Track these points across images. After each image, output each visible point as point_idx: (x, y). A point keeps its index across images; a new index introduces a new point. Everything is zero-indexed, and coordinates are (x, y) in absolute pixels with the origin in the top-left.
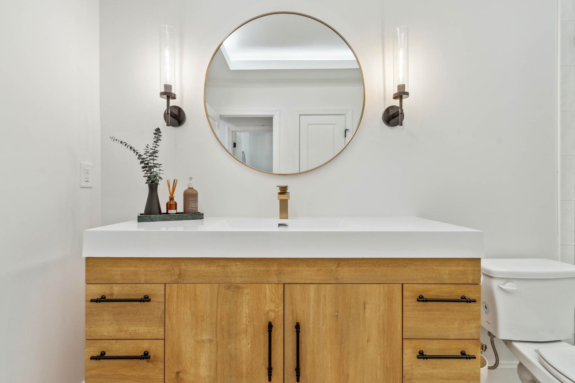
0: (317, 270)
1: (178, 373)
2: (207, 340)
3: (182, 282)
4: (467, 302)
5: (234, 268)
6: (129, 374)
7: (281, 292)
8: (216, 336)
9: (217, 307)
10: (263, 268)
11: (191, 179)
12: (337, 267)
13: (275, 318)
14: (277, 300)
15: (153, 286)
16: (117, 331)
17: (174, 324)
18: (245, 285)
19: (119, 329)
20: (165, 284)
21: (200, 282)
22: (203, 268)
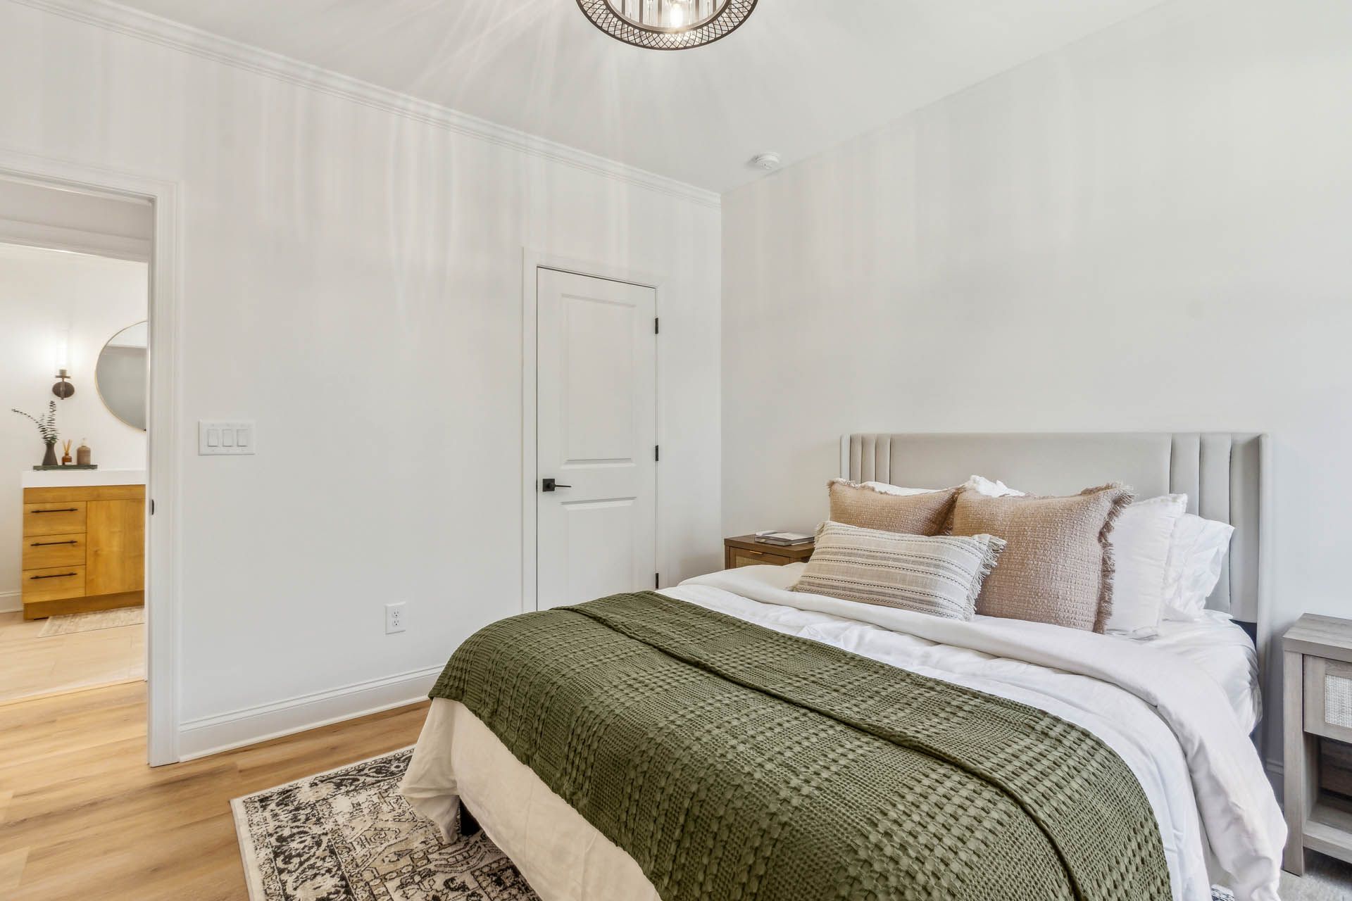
1: (96, 551)
6: (58, 551)
11: (84, 439)
15: (77, 503)
17: (93, 524)
19: (50, 529)
20: (88, 501)
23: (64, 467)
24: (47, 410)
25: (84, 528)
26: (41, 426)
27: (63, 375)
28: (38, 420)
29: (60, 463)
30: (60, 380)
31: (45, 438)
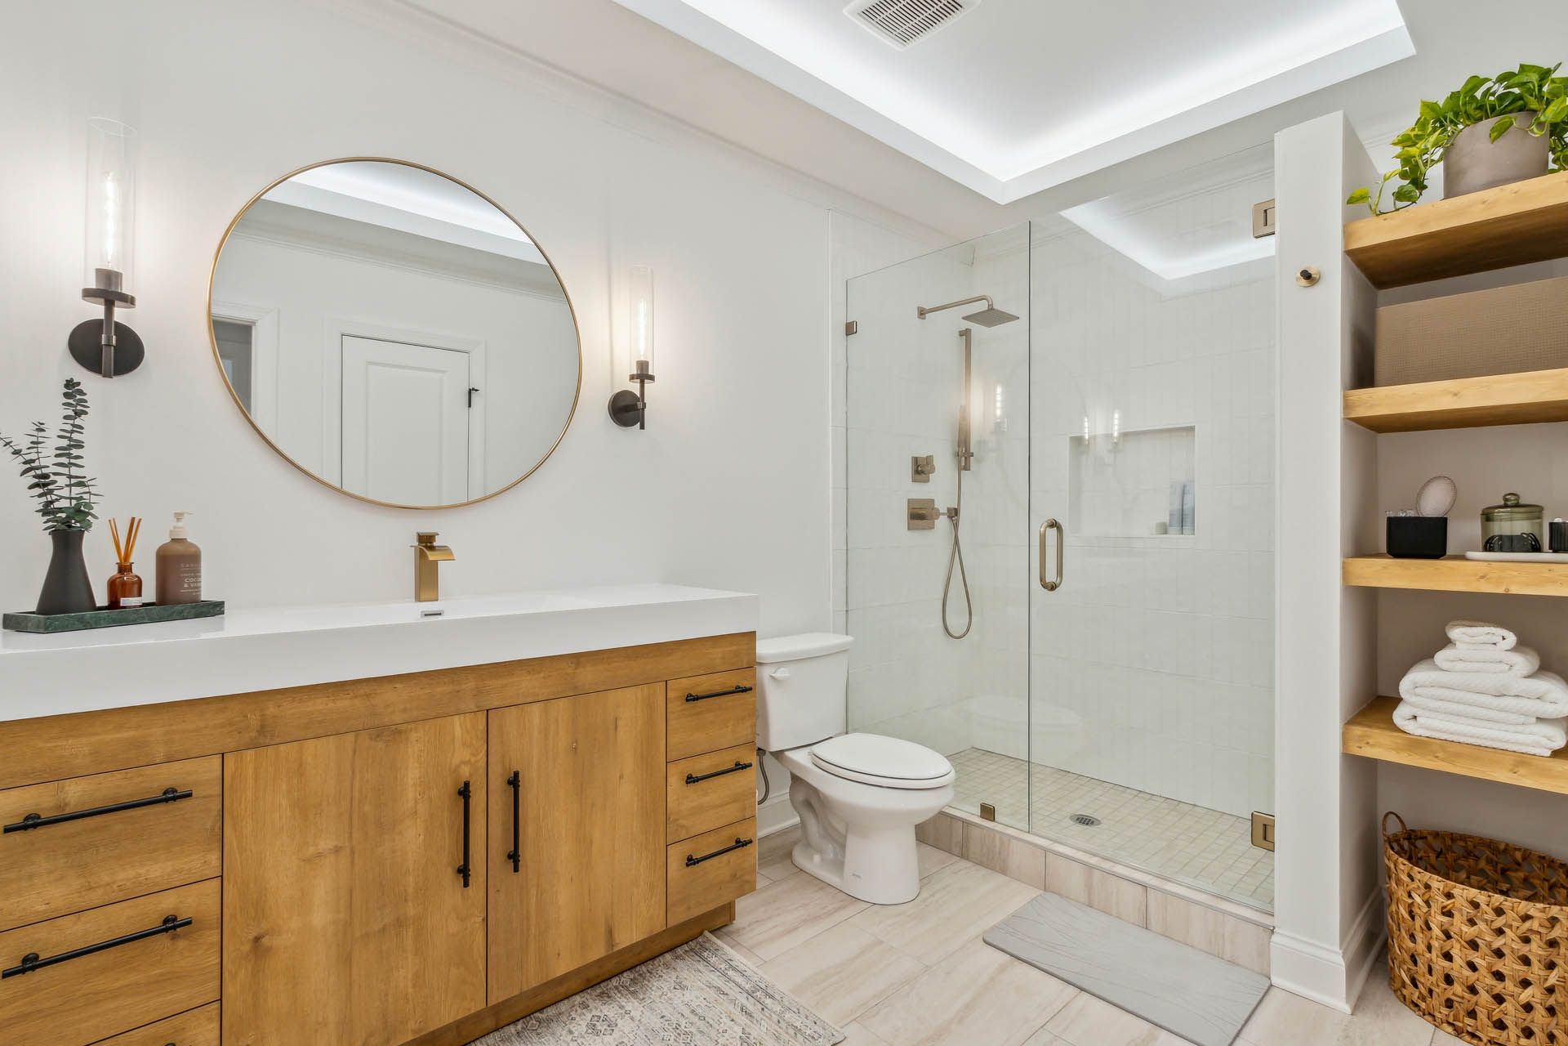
0: (544, 678)
1: (257, 939)
2: (330, 849)
3: (267, 741)
4: (742, 691)
5: (389, 695)
6: (118, 984)
7: (482, 726)
8: (351, 837)
9: (353, 779)
10: (449, 688)
11: (179, 516)
12: (576, 668)
13: (471, 775)
14: (474, 742)
15: (189, 766)
16: (80, 892)
17: (246, 837)
18: (413, 726)
19: (87, 884)
20: (223, 754)
21: (312, 736)
22: (319, 704)
23: (115, 612)
24: (55, 415)
25: (214, 858)
26: (30, 466)
27: (109, 291)
28: (23, 443)
29: (101, 598)
30: (96, 311)
31: (47, 510)
